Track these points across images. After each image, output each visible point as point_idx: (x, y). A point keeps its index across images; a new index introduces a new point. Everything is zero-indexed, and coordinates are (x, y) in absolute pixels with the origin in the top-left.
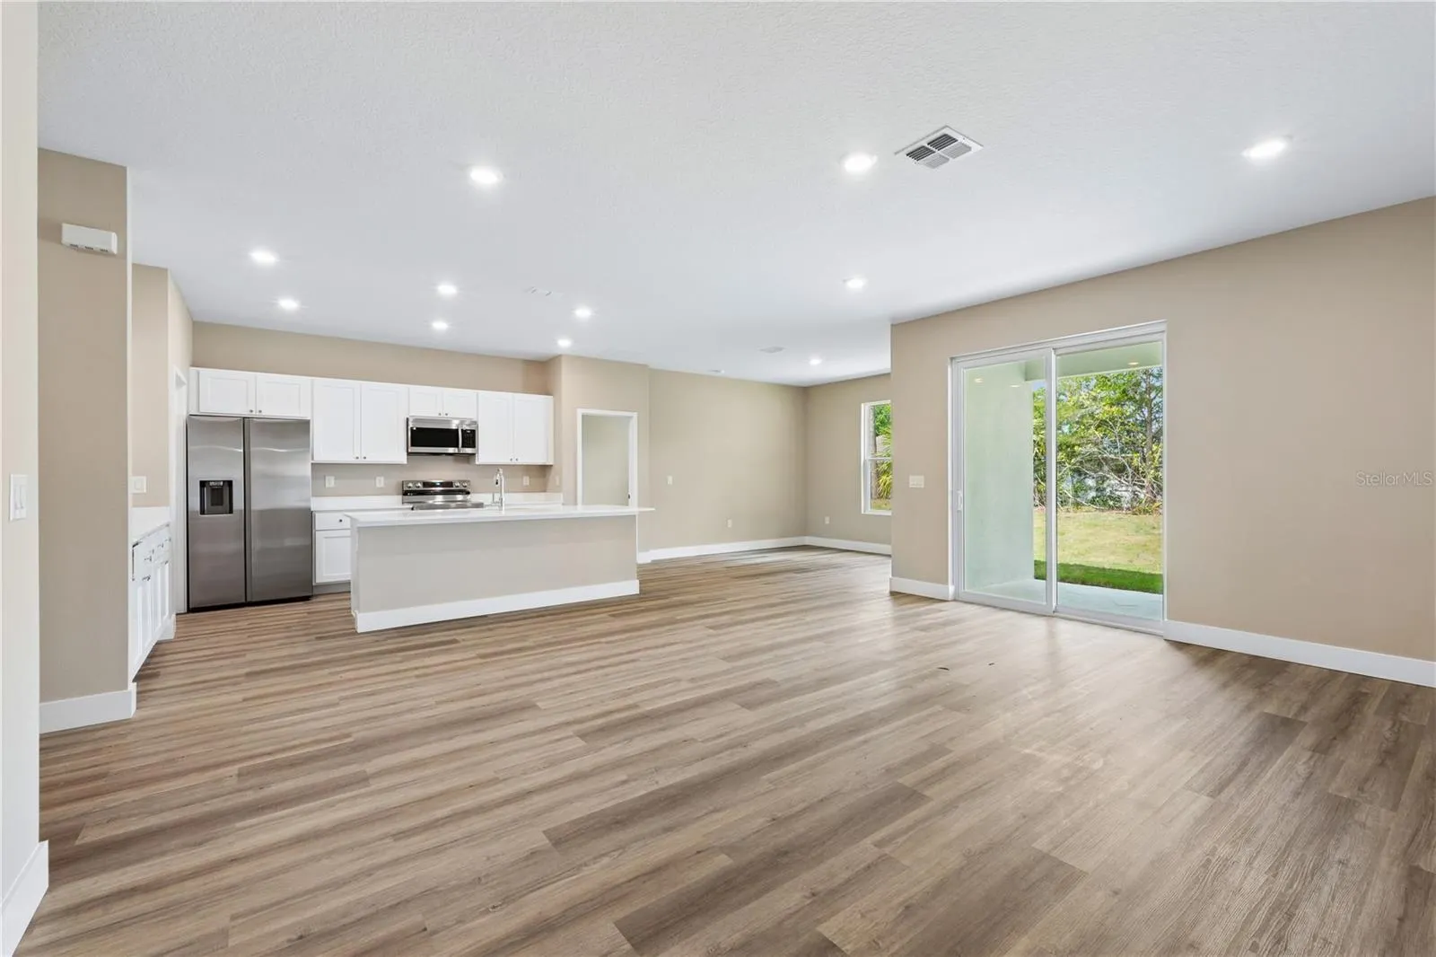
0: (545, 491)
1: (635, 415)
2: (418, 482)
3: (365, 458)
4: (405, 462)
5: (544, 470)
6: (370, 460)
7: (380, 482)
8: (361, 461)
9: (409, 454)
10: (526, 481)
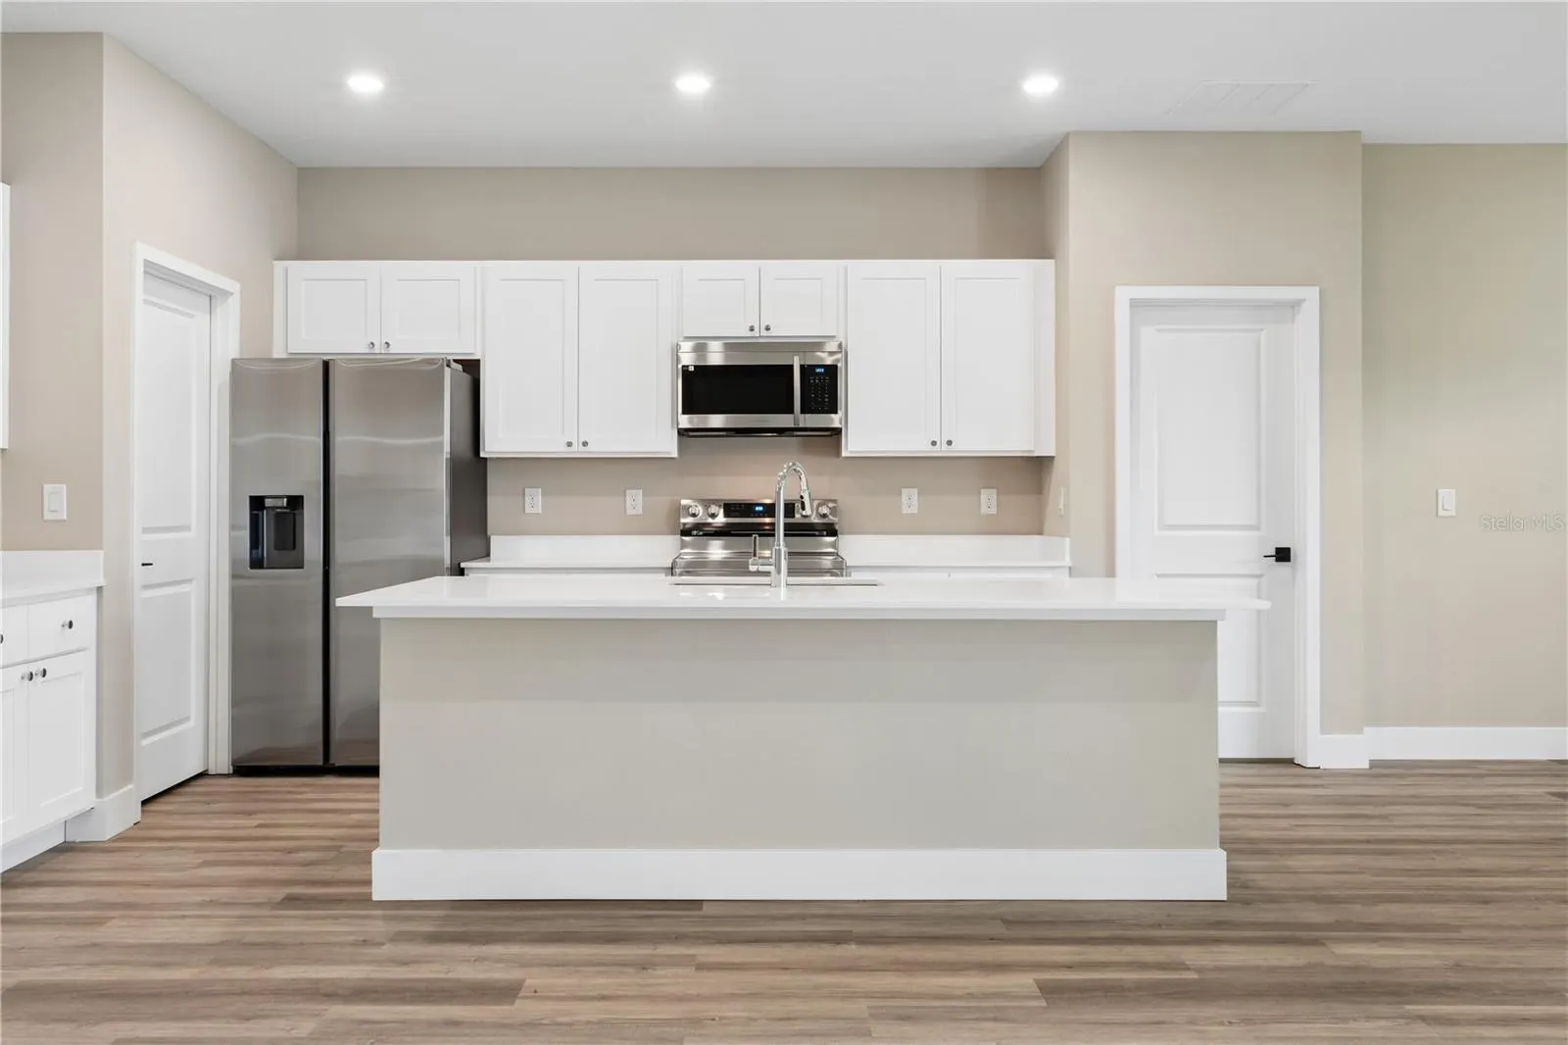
0: (1040, 533)
1: (1311, 295)
2: (715, 502)
3: (585, 444)
4: (675, 454)
5: (1034, 470)
6: (599, 447)
7: (635, 501)
8: (577, 451)
9: (683, 433)
10: (988, 501)
